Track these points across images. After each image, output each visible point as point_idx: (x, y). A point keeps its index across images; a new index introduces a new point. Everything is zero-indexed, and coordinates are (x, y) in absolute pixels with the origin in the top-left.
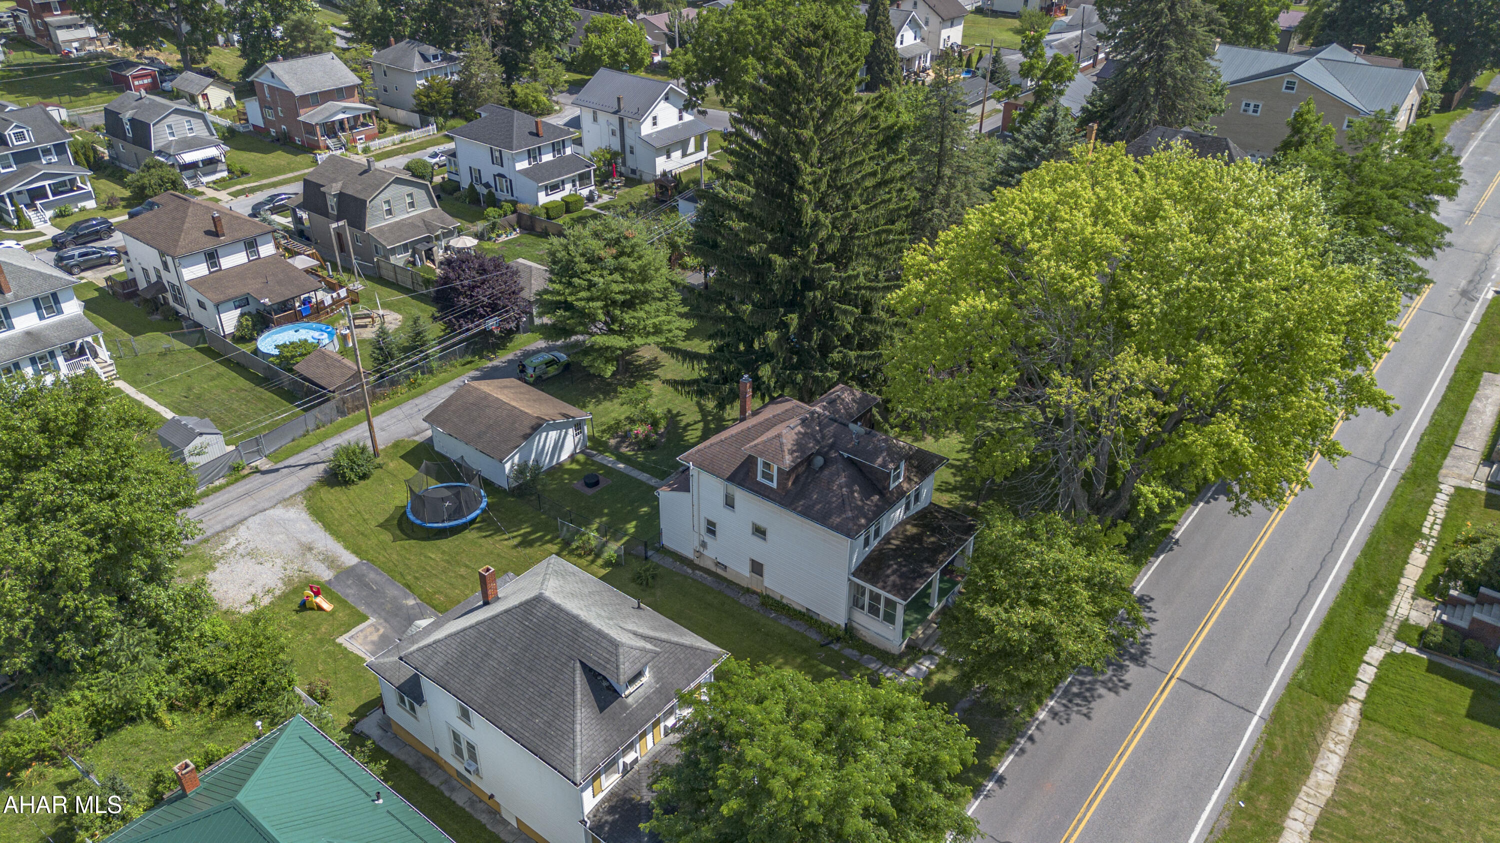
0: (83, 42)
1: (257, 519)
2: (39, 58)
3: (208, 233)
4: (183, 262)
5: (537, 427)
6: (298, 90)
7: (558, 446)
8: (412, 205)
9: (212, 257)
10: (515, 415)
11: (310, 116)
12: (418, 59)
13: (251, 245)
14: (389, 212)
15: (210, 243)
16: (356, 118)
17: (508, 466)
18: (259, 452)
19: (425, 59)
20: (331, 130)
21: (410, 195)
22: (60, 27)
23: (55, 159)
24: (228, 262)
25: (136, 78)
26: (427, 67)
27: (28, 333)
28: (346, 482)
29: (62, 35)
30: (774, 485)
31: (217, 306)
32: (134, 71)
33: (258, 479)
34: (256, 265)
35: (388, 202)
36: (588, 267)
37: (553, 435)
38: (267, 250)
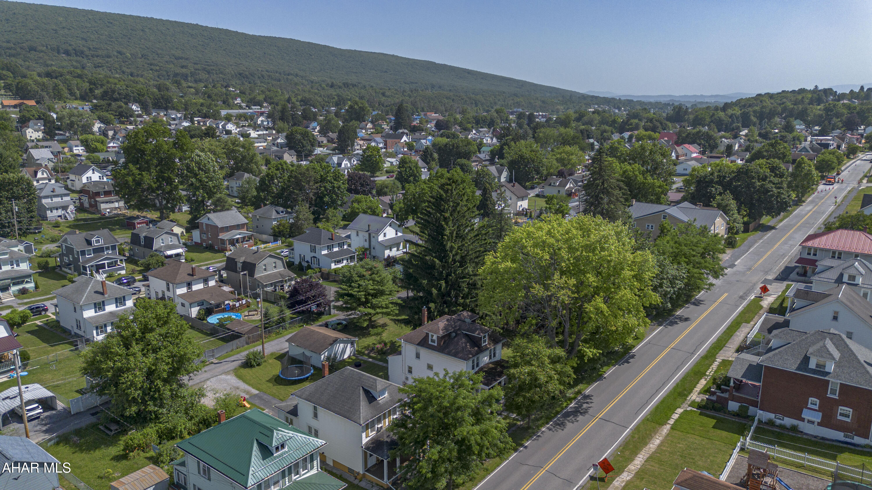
0: (112, 209)
1: (215, 379)
2: (90, 216)
3: (189, 275)
4: (178, 286)
5: (335, 341)
6: (220, 225)
7: (344, 351)
8: (275, 267)
9: (189, 285)
10: (325, 337)
11: (225, 236)
12: (274, 212)
13: (206, 281)
14: (265, 270)
15: (189, 279)
16: (244, 238)
17: (323, 357)
18: (213, 356)
19: (278, 213)
20: (233, 242)
21: (275, 263)
22: (103, 203)
23: (110, 252)
24: (195, 288)
25: (138, 223)
26: (279, 216)
27: (111, 313)
28: (252, 366)
29: (103, 206)
30: (436, 345)
31: (191, 304)
32: (138, 221)
33: (213, 366)
34: (207, 289)
35: (265, 265)
36: (358, 279)
37: (342, 345)
38: (212, 283)
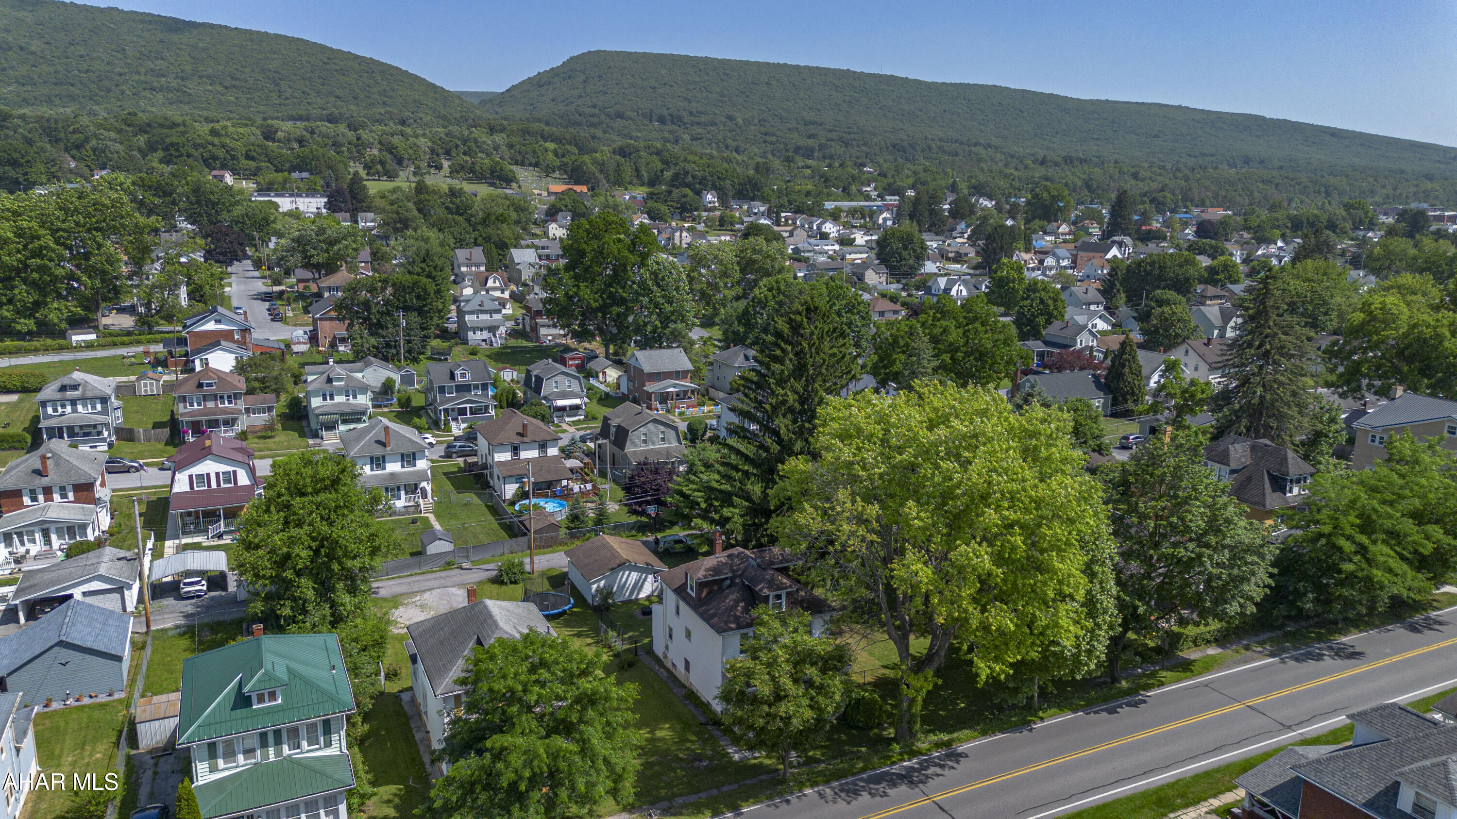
1: (439, 591)
2: (525, 343)
3: (518, 434)
4: (496, 448)
5: (623, 565)
6: (647, 369)
7: (638, 586)
8: (663, 439)
9: (516, 450)
11: (651, 387)
13: (543, 446)
14: (645, 441)
15: (517, 440)
17: (594, 587)
18: (467, 557)
19: (747, 358)
20: (664, 398)
21: (663, 432)
22: (543, 326)
23: (479, 393)
24: (525, 455)
25: (571, 359)
28: (502, 583)
30: (694, 595)
31: (504, 478)
32: (571, 355)
33: (458, 571)
34: (541, 460)
35: (645, 434)
38: (553, 452)
